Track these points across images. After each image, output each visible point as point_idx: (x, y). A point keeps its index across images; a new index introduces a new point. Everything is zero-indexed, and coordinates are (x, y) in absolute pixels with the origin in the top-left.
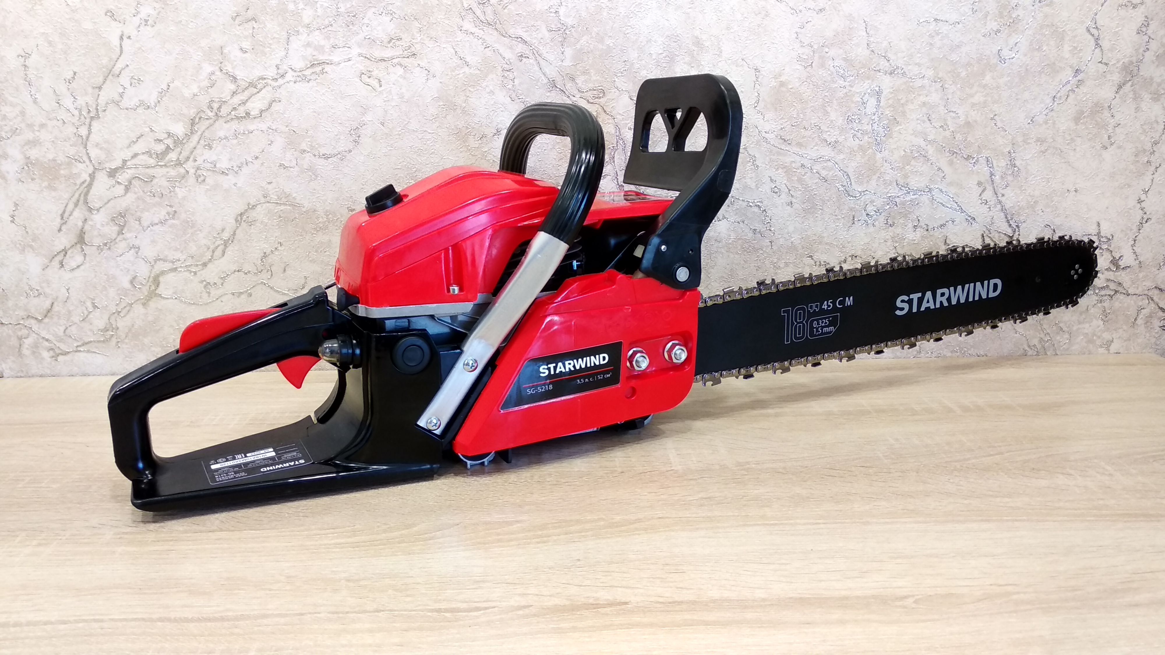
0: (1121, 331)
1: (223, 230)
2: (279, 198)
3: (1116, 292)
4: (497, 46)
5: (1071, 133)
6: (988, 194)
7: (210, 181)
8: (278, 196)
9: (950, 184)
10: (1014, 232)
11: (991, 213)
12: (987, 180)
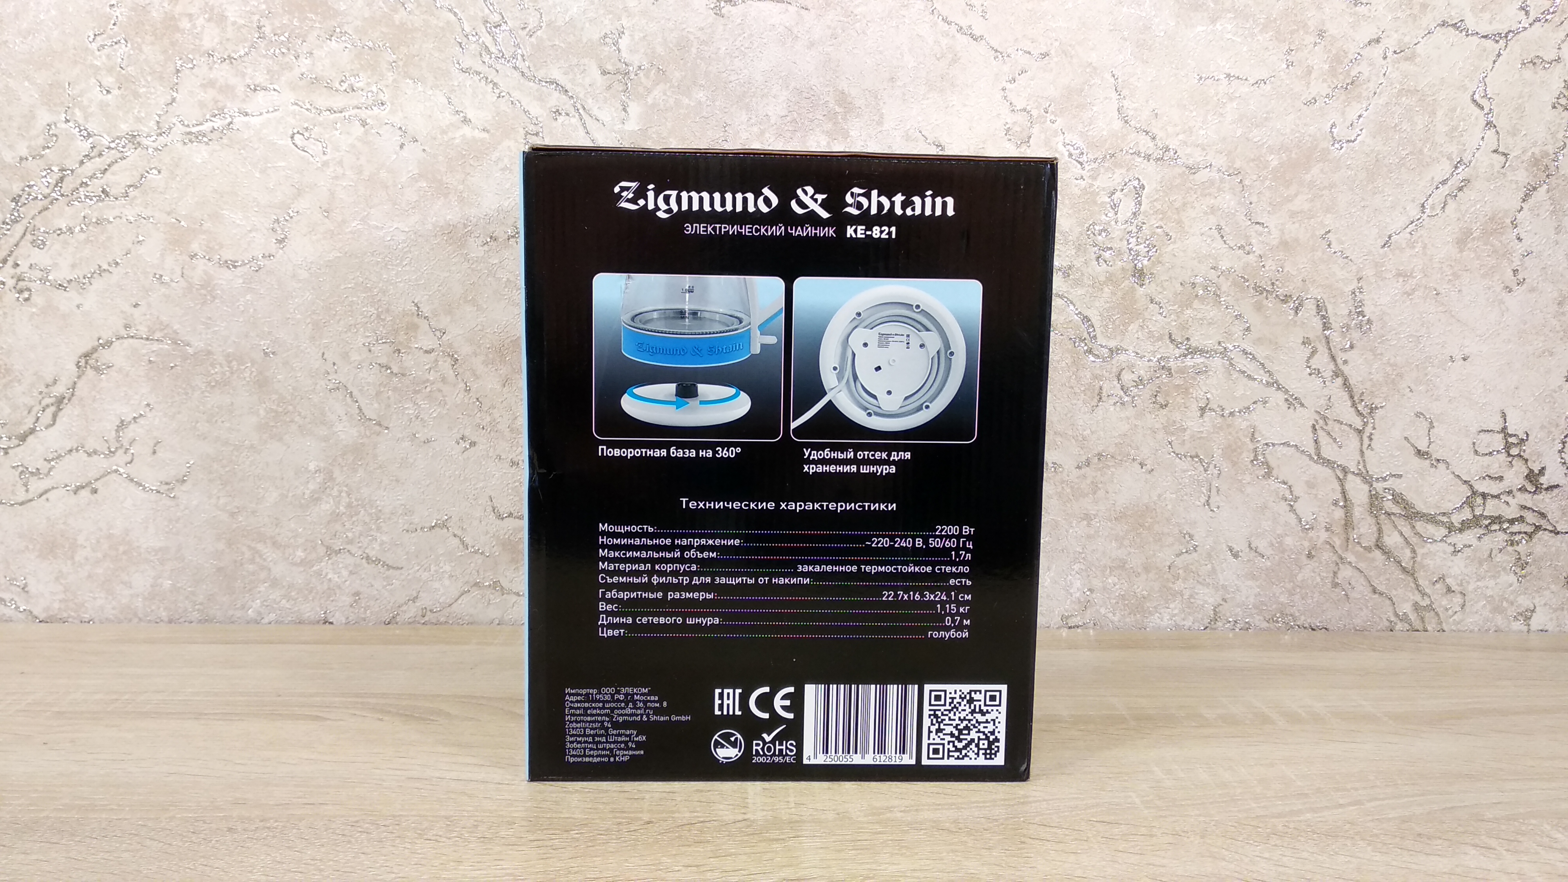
0: (1547, 593)
1: (55, 382)
2: (152, 331)
3: (1538, 528)
4: (516, 94)
5: (1453, 264)
6: (1322, 360)
7: (36, 299)
8: (149, 327)
9: (1259, 341)
10: (1365, 424)
11: (1326, 392)
12: (1317, 337)
